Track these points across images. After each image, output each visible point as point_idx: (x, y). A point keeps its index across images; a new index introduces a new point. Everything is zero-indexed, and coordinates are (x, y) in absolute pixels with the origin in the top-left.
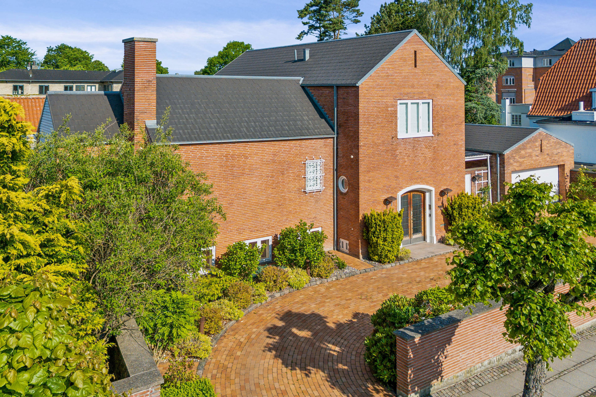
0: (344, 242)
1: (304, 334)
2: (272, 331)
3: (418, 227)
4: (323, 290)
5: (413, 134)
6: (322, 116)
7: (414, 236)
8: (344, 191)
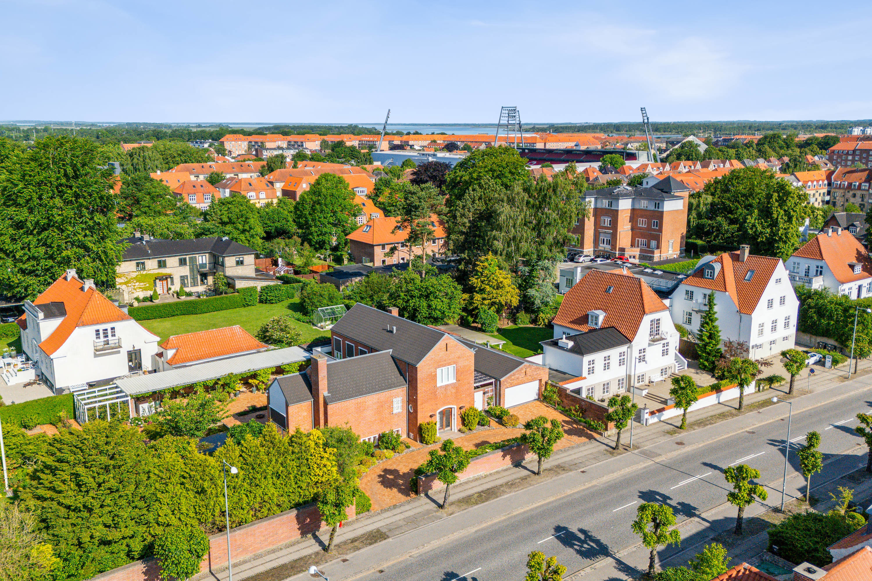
0: (412, 435)
1: (391, 477)
2: (380, 476)
3: (448, 424)
4: (399, 459)
5: (445, 383)
6: (401, 374)
7: (446, 429)
8: (412, 411)
